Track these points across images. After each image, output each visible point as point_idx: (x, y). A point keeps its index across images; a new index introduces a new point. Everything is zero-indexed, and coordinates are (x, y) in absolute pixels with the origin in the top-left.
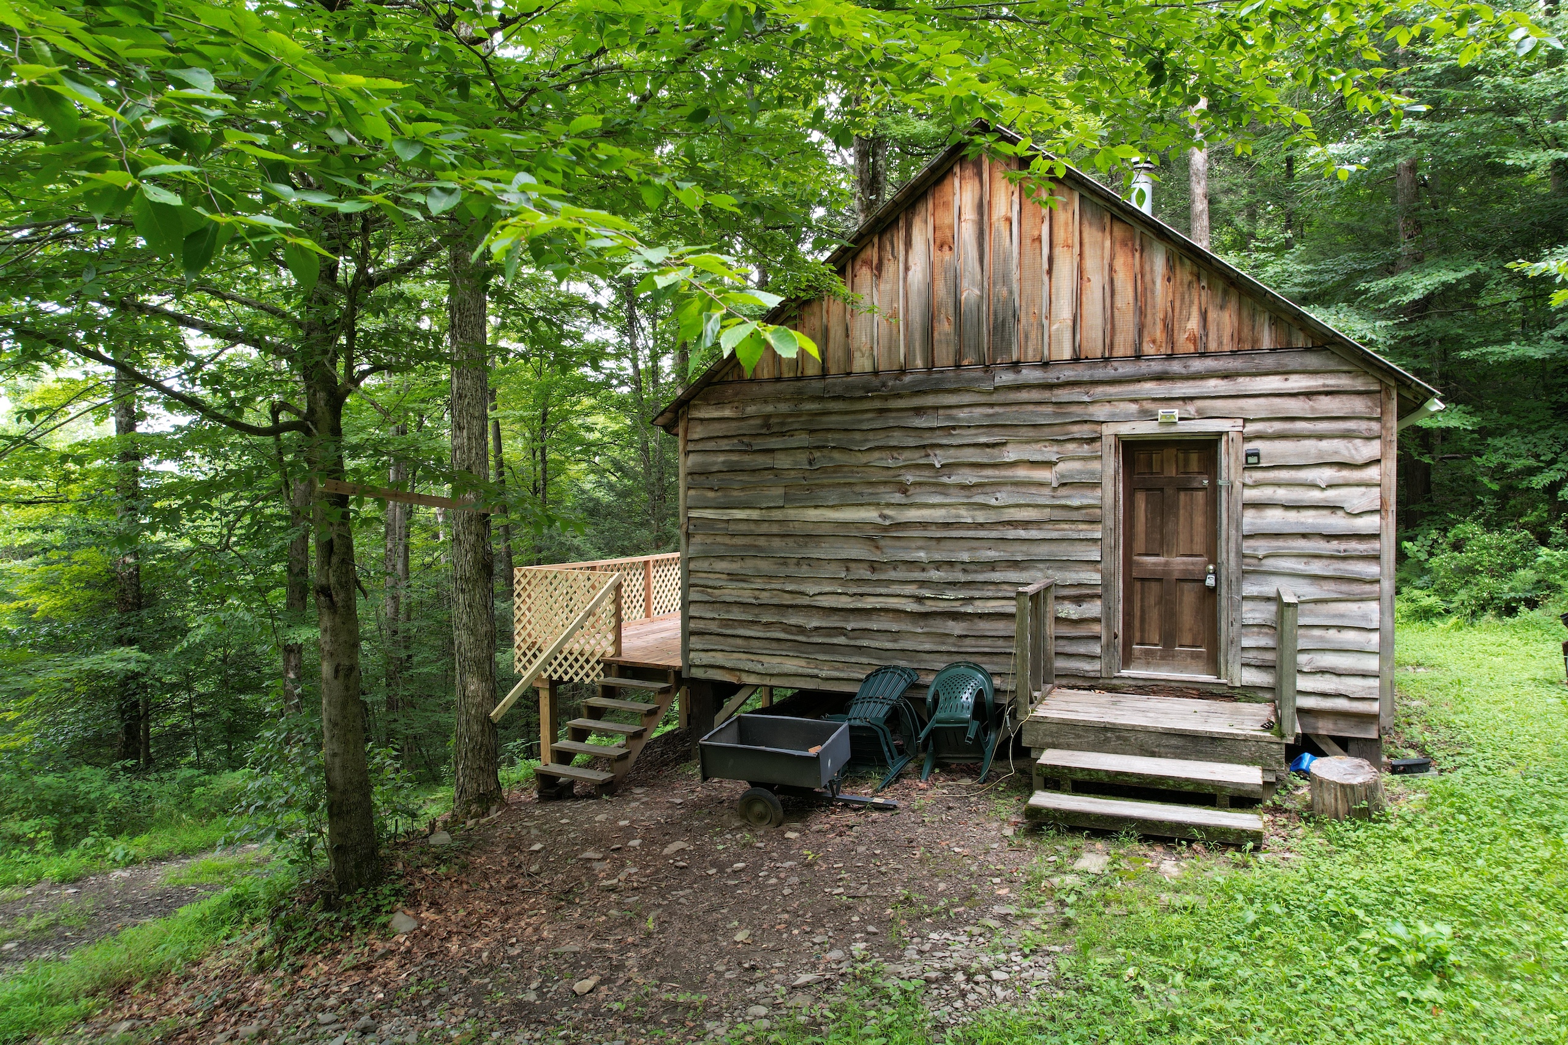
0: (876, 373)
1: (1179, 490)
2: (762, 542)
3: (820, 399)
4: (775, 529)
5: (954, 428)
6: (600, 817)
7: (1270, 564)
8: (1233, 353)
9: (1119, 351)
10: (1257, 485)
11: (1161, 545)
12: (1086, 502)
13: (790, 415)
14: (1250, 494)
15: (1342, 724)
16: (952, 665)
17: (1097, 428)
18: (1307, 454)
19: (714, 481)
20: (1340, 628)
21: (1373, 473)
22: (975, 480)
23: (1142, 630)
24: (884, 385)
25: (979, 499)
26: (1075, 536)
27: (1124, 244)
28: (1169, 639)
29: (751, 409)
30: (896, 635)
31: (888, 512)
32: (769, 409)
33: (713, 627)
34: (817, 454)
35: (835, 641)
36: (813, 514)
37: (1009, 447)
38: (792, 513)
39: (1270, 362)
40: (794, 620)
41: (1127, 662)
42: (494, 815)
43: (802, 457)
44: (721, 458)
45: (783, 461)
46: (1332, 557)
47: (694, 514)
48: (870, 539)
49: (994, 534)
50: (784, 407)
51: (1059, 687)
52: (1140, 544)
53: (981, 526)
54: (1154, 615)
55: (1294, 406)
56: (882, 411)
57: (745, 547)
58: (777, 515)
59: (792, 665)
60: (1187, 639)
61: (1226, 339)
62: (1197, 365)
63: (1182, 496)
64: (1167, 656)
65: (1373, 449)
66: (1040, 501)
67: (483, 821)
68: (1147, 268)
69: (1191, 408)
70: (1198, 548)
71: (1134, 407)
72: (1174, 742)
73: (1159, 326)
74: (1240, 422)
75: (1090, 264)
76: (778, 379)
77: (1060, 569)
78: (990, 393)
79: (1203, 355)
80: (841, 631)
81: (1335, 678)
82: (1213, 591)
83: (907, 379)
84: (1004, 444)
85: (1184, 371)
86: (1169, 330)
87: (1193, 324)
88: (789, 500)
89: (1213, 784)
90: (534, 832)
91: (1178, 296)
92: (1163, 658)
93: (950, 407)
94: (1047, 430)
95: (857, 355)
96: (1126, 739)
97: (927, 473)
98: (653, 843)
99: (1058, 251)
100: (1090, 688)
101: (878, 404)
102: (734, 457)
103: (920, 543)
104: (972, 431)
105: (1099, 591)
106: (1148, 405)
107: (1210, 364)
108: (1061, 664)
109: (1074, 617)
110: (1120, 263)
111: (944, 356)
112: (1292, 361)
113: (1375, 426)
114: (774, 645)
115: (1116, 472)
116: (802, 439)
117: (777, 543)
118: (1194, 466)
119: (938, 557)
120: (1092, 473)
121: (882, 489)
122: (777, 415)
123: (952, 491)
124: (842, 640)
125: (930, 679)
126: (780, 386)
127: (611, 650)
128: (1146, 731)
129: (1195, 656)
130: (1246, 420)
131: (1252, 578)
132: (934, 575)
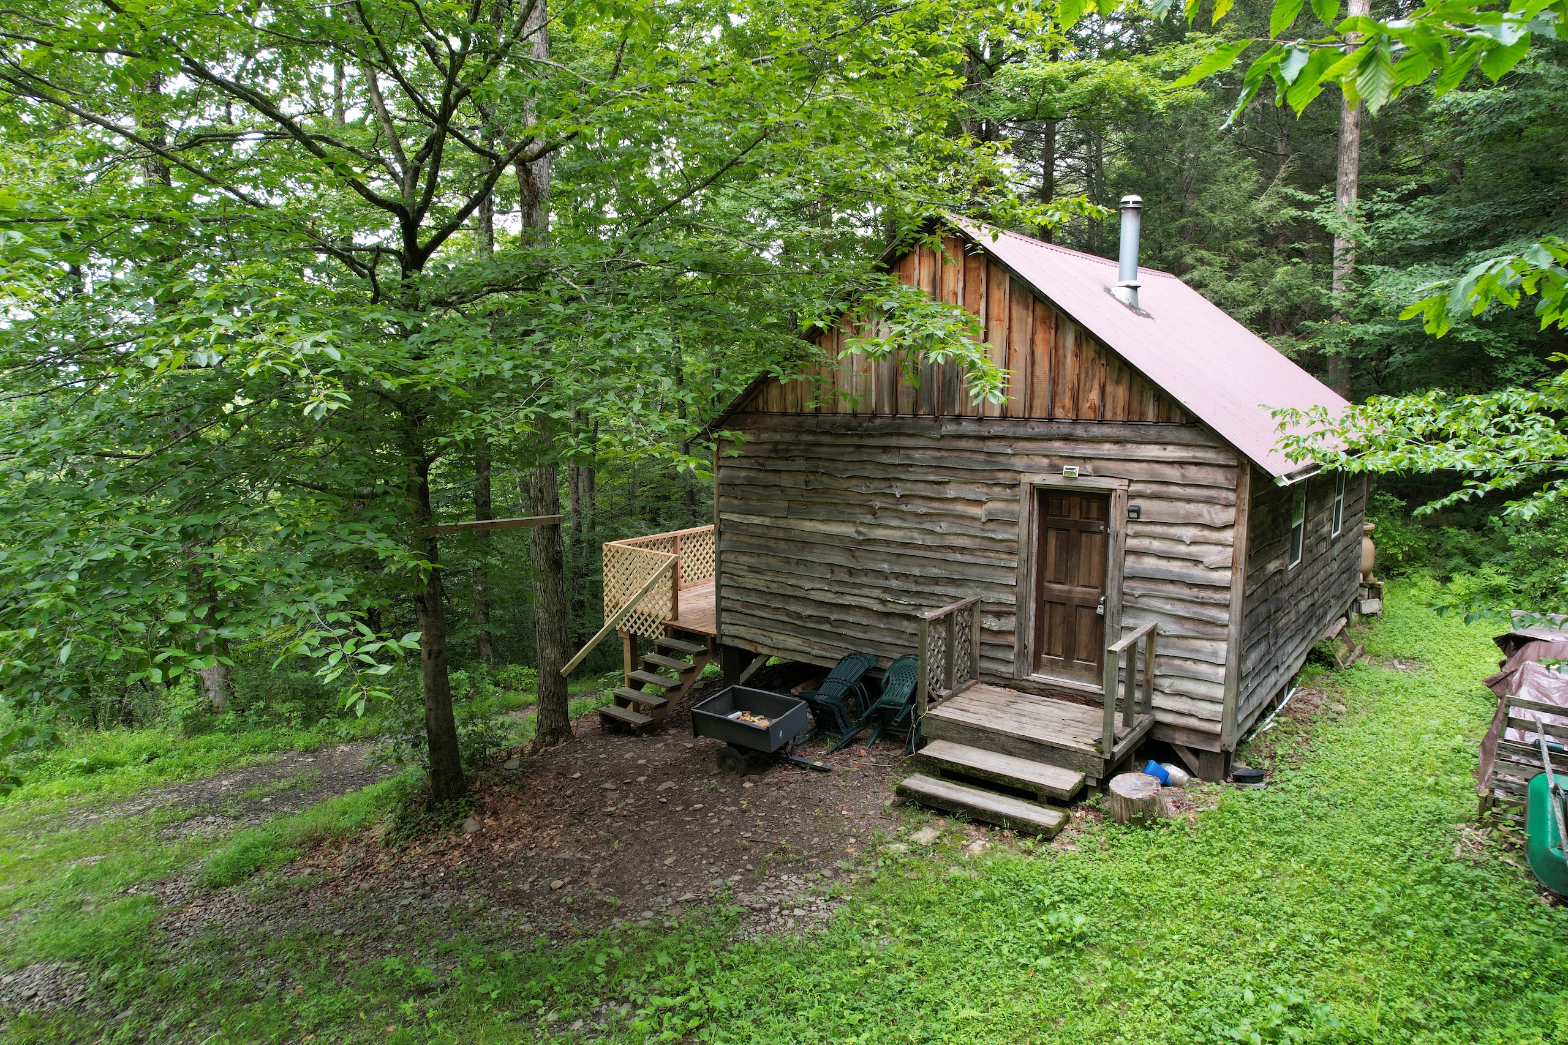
0: (855, 415)
1: (1081, 532)
2: (772, 543)
3: (814, 433)
4: (781, 535)
5: (911, 466)
6: (628, 756)
7: (1144, 602)
8: (1124, 423)
9: (1037, 413)
10: (1137, 535)
11: (1066, 575)
12: (1006, 536)
13: (792, 444)
14: (1132, 543)
15: (1193, 738)
16: (905, 657)
17: (1017, 476)
18: (1176, 514)
19: (738, 491)
20: (1195, 661)
21: (1228, 535)
22: (925, 510)
23: (1050, 644)
24: (860, 425)
25: (927, 526)
26: (997, 563)
27: (1044, 322)
28: (1070, 653)
29: (764, 436)
30: (866, 628)
31: (861, 529)
32: (777, 437)
33: (738, 607)
34: (812, 477)
35: (823, 627)
36: (808, 525)
37: (951, 486)
38: (793, 523)
39: (1152, 433)
40: (794, 608)
41: (1037, 667)
42: (561, 744)
43: (801, 478)
44: (743, 474)
45: (787, 481)
46: (1192, 602)
47: (724, 516)
48: (849, 549)
49: (938, 555)
50: (788, 437)
51: (983, 682)
52: (1050, 574)
53: (929, 548)
54: (1059, 632)
55: (1173, 473)
56: (859, 447)
57: (761, 546)
58: (783, 523)
59: (792, 642)
60: (1083, 655)
61: (1119, 411)
62: (1096, 431)
63: (1084, 536)
64: (1066, 667)
65: (1230, 515)
66: (972, 532)
67: (551, 749)
68: (1060, 344)
69: (1089, 467)
70: (1094, 581)
71: (1045, 461)
72: (1025, 746)
73: (1068, 395)
74: (1126, 482)
75: (1016, 337)
76: (784, 414)
77: (986, 588)
78: (939, 440)
79: (1102, 422)
80: (827, 620)
81: (1189, 701)
82: (1102, 618)
83: (877, 422)
84: (948, 483)
85: (1084, 435)
86: (1076, 400)
87: (1094, 396)
88: (791, 512)
89: (1035, 785)
90: (580, 762)
91: (1083, 370)
92: (1064, 667)
93: (909, 448)
94: (980, 475)
95: (841, 398)
96: (992, 740)
97: (890, 500)
98: (654, 780)
99: (993, 324)
100: (1005, 686)
101: (855, 441)
102: (753, 474)
103: (884, 557)
104: (924, 470)
105: (1014, 609)
106: (1057, 461)
107: (1107, 430)
108: (985, 664)
109: (995, 628)
110: (1039, 337)
111: (905, 405)
112: (1170, 434)
113: (1232, 496)
114: (780, 625)
115: (1031, 514)
116: (800, 464)
117: (782, 545)
118: (1094, 513)
119: (897, 569)
120: (1012, 513)
121: (858, 510)
122: (783, 443)
123: (908, 517)
124: (827, 627)
125: (887, 665)
126: (786, 419)
127: (670, 616)
128: (1006, 735)
129: (1088, 669)
130: (1130, 481)
131: (1131, 611)
132: (894, 583)
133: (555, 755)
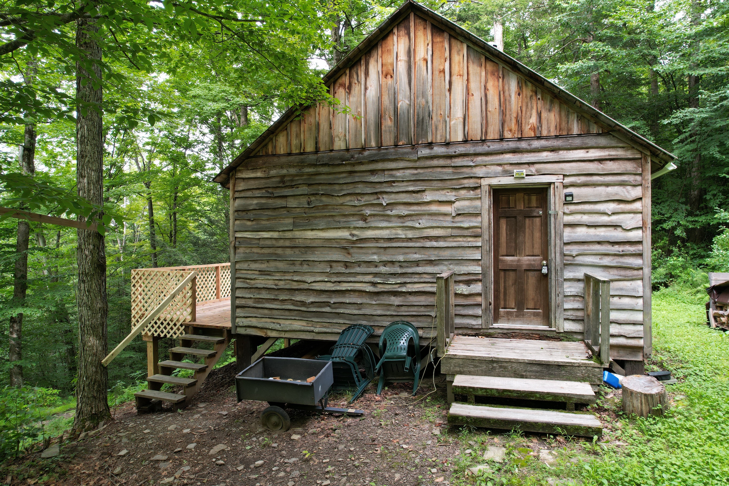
0: (347, 150)
1: (525, 217)
2: (279, 251)
3: (315, 165)
4: (287, 243)
5: (394, 182)
6: (172, 427)
7: (580, 259)
8: (556, 137)
9: (490, 136)
10: (572, 213)
11: (516, 250)
12: (472, 224)
13: (297, 175)
14: (568, 219)
15: (622, 352)
16: (393, 323)
17: (478, 181)
18: (600, 195)
19: (251, 215)
20: (620, 296)
21: (638, 205)
22: (406, 213)
23: (505, 300)
24: (352, 157)
25: (409, 224)
26: (466, 245)
27: (493, 74)
28: (521, 305)
29: (273, 172)
30: (360, 306)
31: (355, 232)
32: (284, 172)
33: (250, 303)
34: (313, 198)
35: (324, 310)
36: (310, 234)
37: (427, 193)
38: (297, 234)
39: (578, 142)
40: (299, 297)
41: (496, 319)
42: (102, 427)
43: (304, 201)
44: (255, 201)
45: (292, 203)
46: (615, 255)
47: (238, 235)
48: (344, 248)
49: (418, 245)
50: (293, 171)
51: (457, 335)
52: (503, 249)
53: (411, 239)
54: (512, 291)
55: (592, 167)
56: (351, 172)
57: (269, 254)
58: (289, 235)
59: (297, 325)
60: (531, 305)
61: (552, 129)
62: (536, 144)
63: (527, 220)
64: (520, 315)
65: (637, 192)
66: (445, 224)
67: (92, 433)
68: (506, 88)
69: (533, 169)
70: (537, 251)
71: (499, 169)
72: (535, 368)
73: (514, 121)
74: (561, 177)
75: (473, 85)
76: (290, 154)
77: (457, 264)
78: (415, 161)
79: (539, 138)
80: (327, 304)
81: (618, 326)
82: (546, 276)
83: (366, 153)
84: (424, 191)
85: (528, 147)
86: (519, 123)
87: (533, 120)
88: (296, 226)
89: (564, 395)
91: (524, 104)
92: (517, 316)
93: (392, 170)
94: (449, 183)
95: (336, 139)
96: (505, 368)
97: (378, 209)
98: (204, 445)
99: (454, 78)
100: (475, 335)
101: (349, 168)
102: (263, 201)
103: (374, 251)
104: (405, 184)
105: (480, 277)
106: (508, 168)
107: (543, 143)
108: (458, 321)
109: (466, 293)
110: (490, 85)
111: (388, 140)
112: (591, 141)
113: (638, 178)
114: (287, 313)
115: (490, 207)
116: (304, 189)
117: (288, 252)
118: (534, 203)
119: (385, 258)
120: (476, 208)
121: (351, 219)
122: (289, 175)
123: (393, 219)
124: (327, 309)
125: (380, 331)
126: (291, 158)
127: (189, 318)
128: (518, 362)
129: (536, 315)
130: (564, 176)
131: (569, 268)
132: (383, 269)
133: (97, 437)
